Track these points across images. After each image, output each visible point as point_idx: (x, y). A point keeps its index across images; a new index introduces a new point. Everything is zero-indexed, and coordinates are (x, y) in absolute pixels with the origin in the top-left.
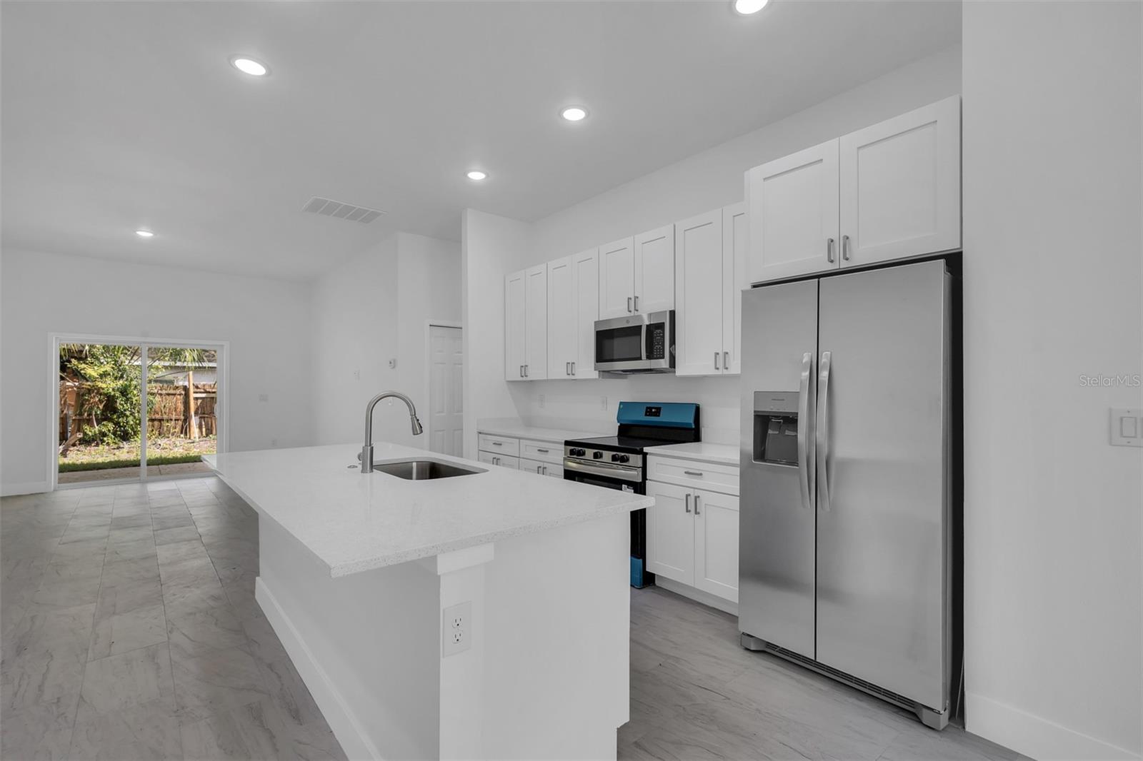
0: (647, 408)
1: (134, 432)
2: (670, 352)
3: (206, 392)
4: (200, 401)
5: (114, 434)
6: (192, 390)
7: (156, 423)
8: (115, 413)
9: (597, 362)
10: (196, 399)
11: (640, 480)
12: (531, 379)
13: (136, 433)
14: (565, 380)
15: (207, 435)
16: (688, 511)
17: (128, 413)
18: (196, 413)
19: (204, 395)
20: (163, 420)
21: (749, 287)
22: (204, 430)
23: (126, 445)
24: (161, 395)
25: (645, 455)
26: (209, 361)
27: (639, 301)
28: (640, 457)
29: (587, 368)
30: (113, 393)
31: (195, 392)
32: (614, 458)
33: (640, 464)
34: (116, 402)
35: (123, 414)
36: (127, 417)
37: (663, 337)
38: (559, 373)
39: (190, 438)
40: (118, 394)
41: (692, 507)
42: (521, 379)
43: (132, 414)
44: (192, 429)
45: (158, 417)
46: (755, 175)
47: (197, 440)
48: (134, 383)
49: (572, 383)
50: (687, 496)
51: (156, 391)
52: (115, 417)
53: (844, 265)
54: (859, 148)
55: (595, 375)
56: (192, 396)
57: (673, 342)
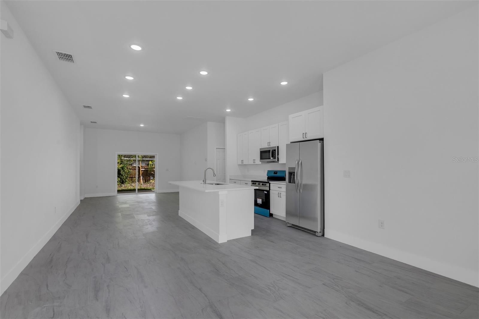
0: (274, 172)
1: (125, 181)
2: (277, 157)
3: (144, 168)
4: (143, 171)
5: (120, 181)
6: (141, 168)
7: (131, 178)
8: (120, 175)
9: (261, 159)
10: (142, 170)
11: (268, 190)
12: (245, 164)
13: (126, 181)
14: (253, 164)
15: (145, 183)
16: (278, 197)
17: (124, 175)
18: (142, 175)
19: (144, 169)
20: (133, 177)
21: (290, 143)
22: (144, 181)
23: (123, 185)
24: (132, 169)
25: (270, 184)
26: (145, 158)
27: (271, 143)
28: (268, 184)
29: (258, 161)
30: (120, 169)
31: (142, 168)
32: (263, 184)
33: (268, 186)
34: (121, 172)
35: (122, 175)
36: (123, 176)
37: (276, 153)
38: (251, 162)
39: (140, 183)
40: (121, 169)
41: (279, 196)
42: (241, 164)
43: (125, 175)
44: (141, 181)
45: (131, 176)
46: (291, 116)
47: (143, 184)
48: (125, 165)
49: (254, 165)
50: (278, 193)
51: (131, 168)
52: (120, 176)
53: (306, 139)
54: (309, 113)
55: (260, 163)
56: (141, 169)
57: (278, 154)
